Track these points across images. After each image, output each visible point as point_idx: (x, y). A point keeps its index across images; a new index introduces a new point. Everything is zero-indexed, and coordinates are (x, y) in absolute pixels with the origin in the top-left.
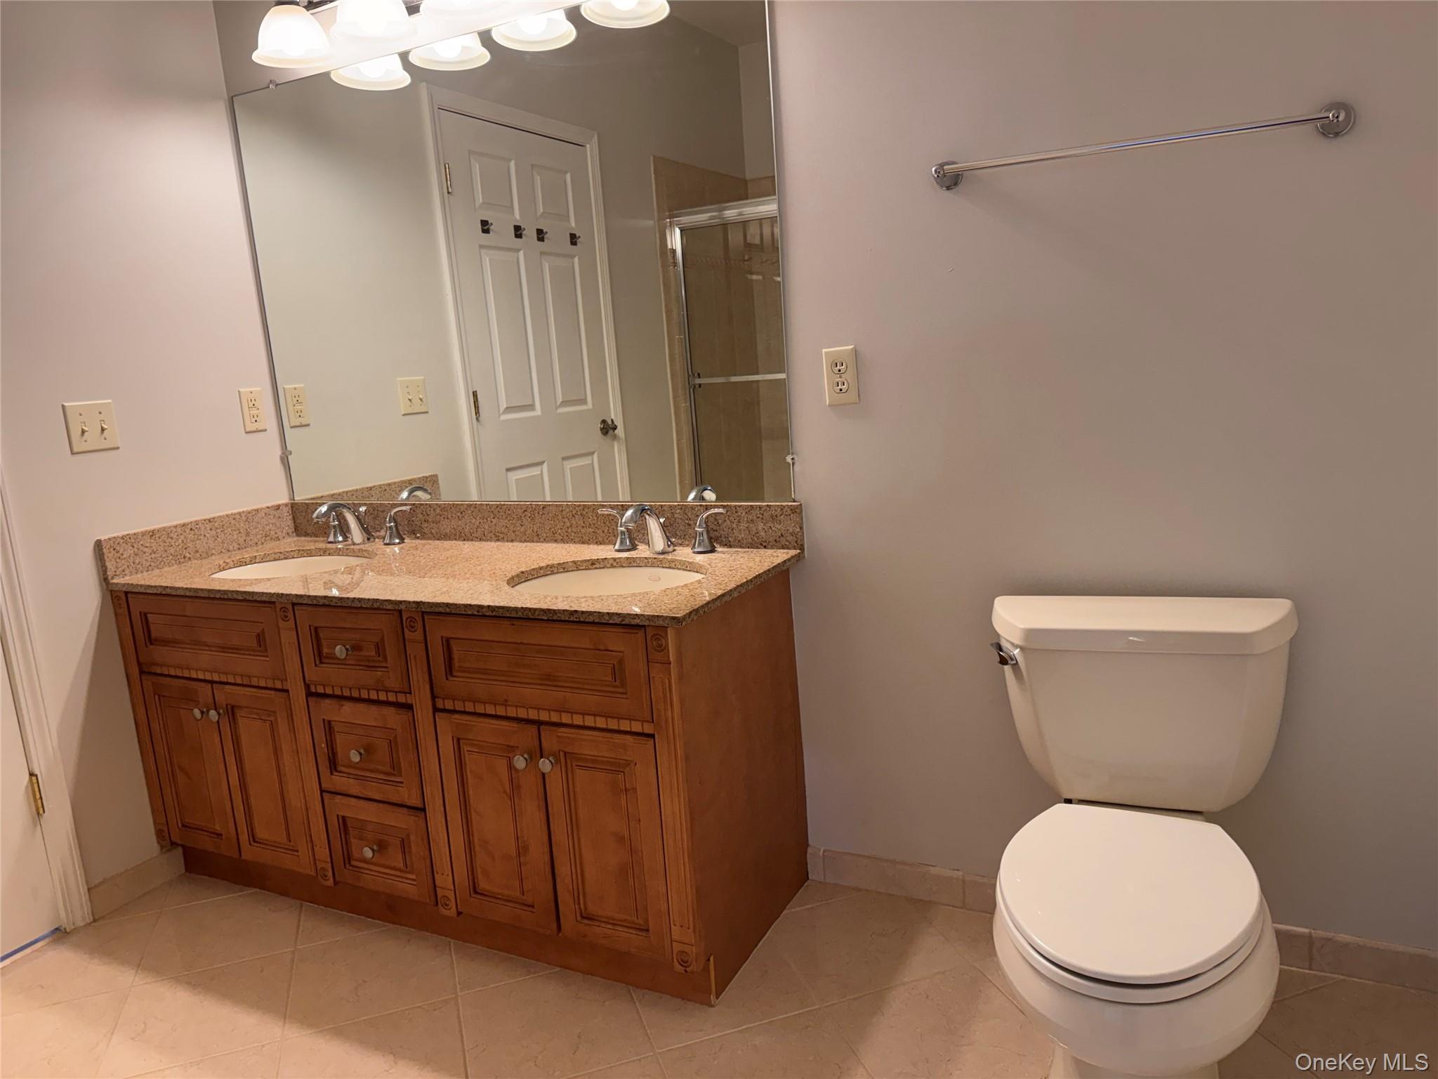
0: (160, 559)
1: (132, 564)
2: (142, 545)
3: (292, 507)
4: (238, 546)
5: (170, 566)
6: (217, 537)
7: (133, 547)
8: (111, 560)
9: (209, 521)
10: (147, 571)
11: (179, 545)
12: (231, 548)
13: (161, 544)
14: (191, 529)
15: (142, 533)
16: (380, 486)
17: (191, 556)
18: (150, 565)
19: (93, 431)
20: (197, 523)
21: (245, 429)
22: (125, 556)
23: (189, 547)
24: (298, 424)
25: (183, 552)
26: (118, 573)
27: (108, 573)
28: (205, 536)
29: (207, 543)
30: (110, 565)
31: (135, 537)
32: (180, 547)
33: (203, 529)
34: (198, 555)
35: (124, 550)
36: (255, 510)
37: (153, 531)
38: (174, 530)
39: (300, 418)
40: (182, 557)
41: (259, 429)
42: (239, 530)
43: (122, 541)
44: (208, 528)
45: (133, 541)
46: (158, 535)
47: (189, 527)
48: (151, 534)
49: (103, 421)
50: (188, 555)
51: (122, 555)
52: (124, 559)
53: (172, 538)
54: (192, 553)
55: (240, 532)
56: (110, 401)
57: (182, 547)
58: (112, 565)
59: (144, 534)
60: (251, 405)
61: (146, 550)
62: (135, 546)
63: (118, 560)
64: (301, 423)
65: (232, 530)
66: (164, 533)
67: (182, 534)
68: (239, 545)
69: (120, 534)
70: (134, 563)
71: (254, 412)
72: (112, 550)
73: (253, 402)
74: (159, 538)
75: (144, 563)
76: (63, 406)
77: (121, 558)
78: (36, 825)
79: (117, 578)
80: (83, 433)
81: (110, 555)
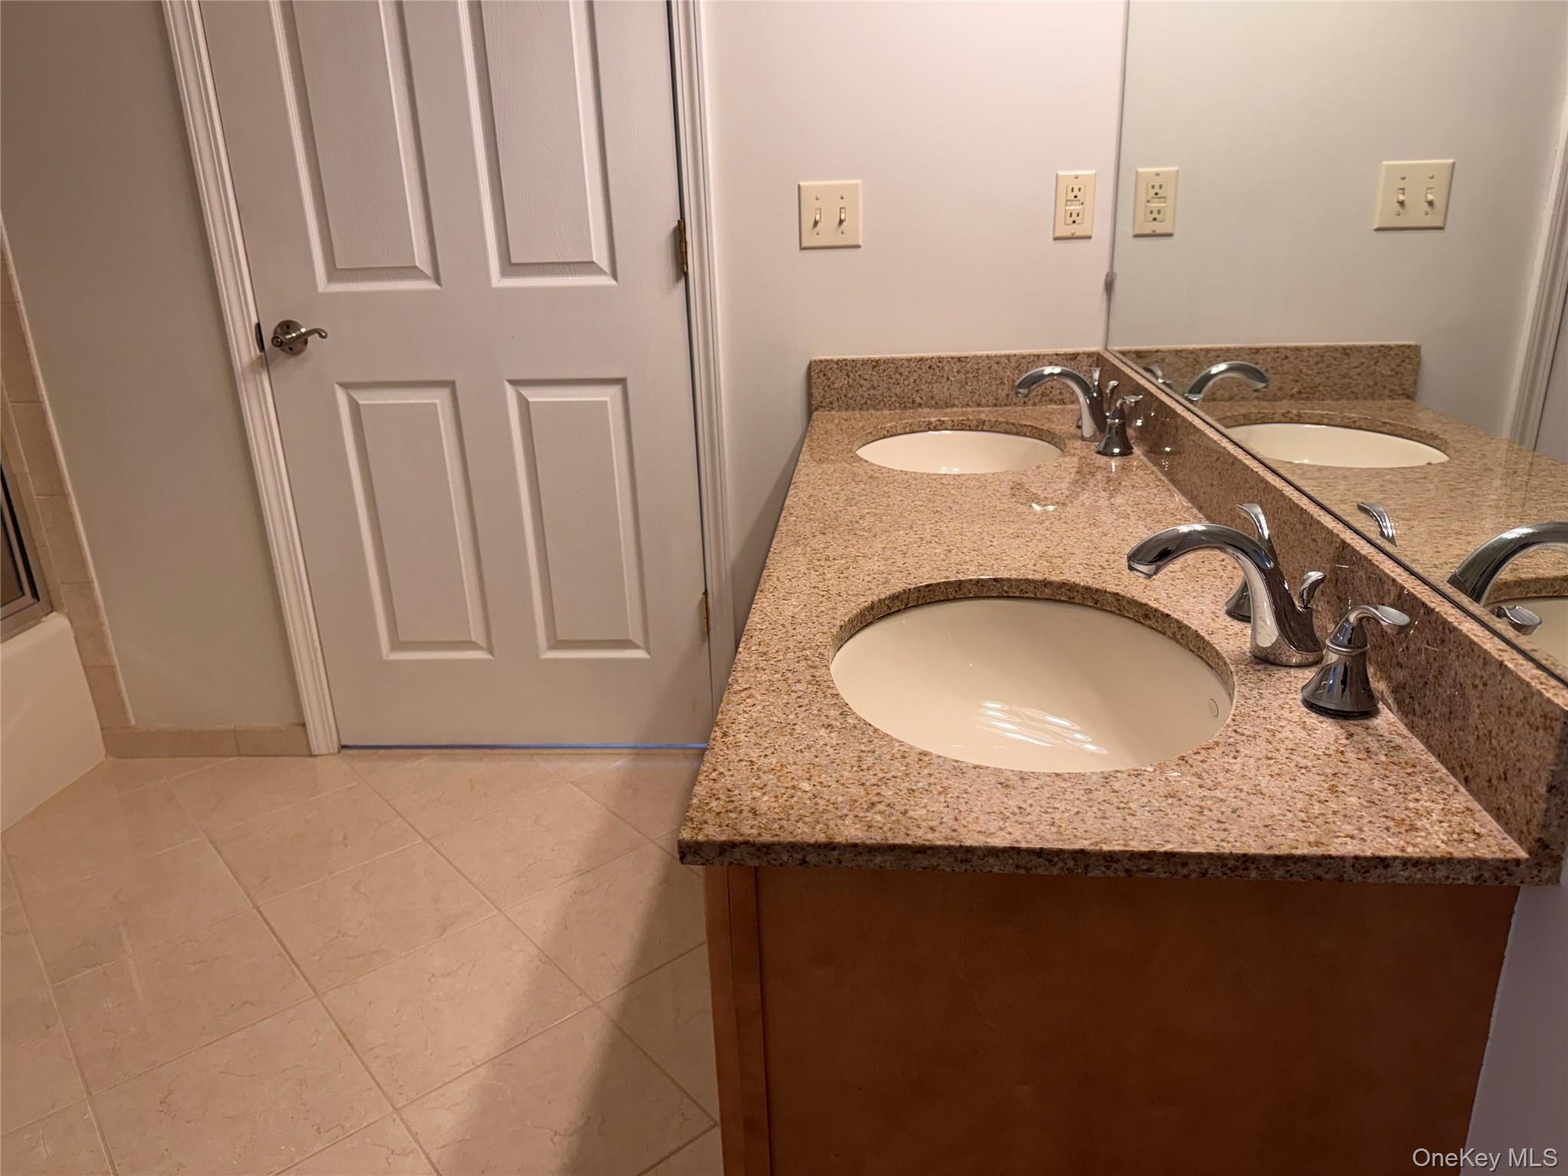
0: (880, 398)
1: (843, 398)
2: (860, 376)
3: (1098, 359)
4: (995, 402)
5: (891, 410)
6: (966, 383)
7: (849, 377)
8: (818, 388)
9: (959, 359)
10: (861, 409)
11: (909, 385)
12: (984, 401)
13: (885, 379)
14: (930, 367)
15: (863, 360)
16: (1277, 350)
17: (922, 402)
18: (866, 403)
19: (828, 224)
20: (940, 360)
21: (1054, 233)
22: (836, 385)
23: (922, 390)
24: (1149, 232)
25: (912, 395)
26: (824, 404)
27: (813, 402)
28: (948, 379)
29: (949, 389)
30: (817, 393)
31: (854, 364)
32: (910, 387)
33: (947, 368)
34: (933, 402)
35: (837, 378)
36: (1034, 355)
37: (877, 361)
38: (906, 364)
39: (1155, 223)
40: (911, 400)
41: (1077, 234)
42: (1001, 379)
43: (835, 366)
44: (955, 370)
45: (850, 369)
46: (882, 367)
47: (929, 363)
48: (874, 363)
49: (844, 208)
50: (918, 400)
51: (833, 383)
52: (834, 389)
53: (901, 374)
54: (925, 398)
55: (1002, 383)
56: (859, 181)
57: (914, 387)
58: (819, 394)
59: (865, 362)
60: (1071, 196)
61: (862, 382)
62: (852, 376)
63: (826, 389)
64: (1154, 231)
65: (990, 378)
66: (892, 365)
67: (915, 371)
68: (997, 399)
69: (836, 358)
70: (845, 396)
71: (1074, 207)
72: (821, 375)
73: (1076, 192)
74: (884, 371)
75: (858, 398)
76: (799, 186)
77: (832, 386)
78: (704, 641)
79: (822, 409)
80: (816, 223)
81: (818, 381)
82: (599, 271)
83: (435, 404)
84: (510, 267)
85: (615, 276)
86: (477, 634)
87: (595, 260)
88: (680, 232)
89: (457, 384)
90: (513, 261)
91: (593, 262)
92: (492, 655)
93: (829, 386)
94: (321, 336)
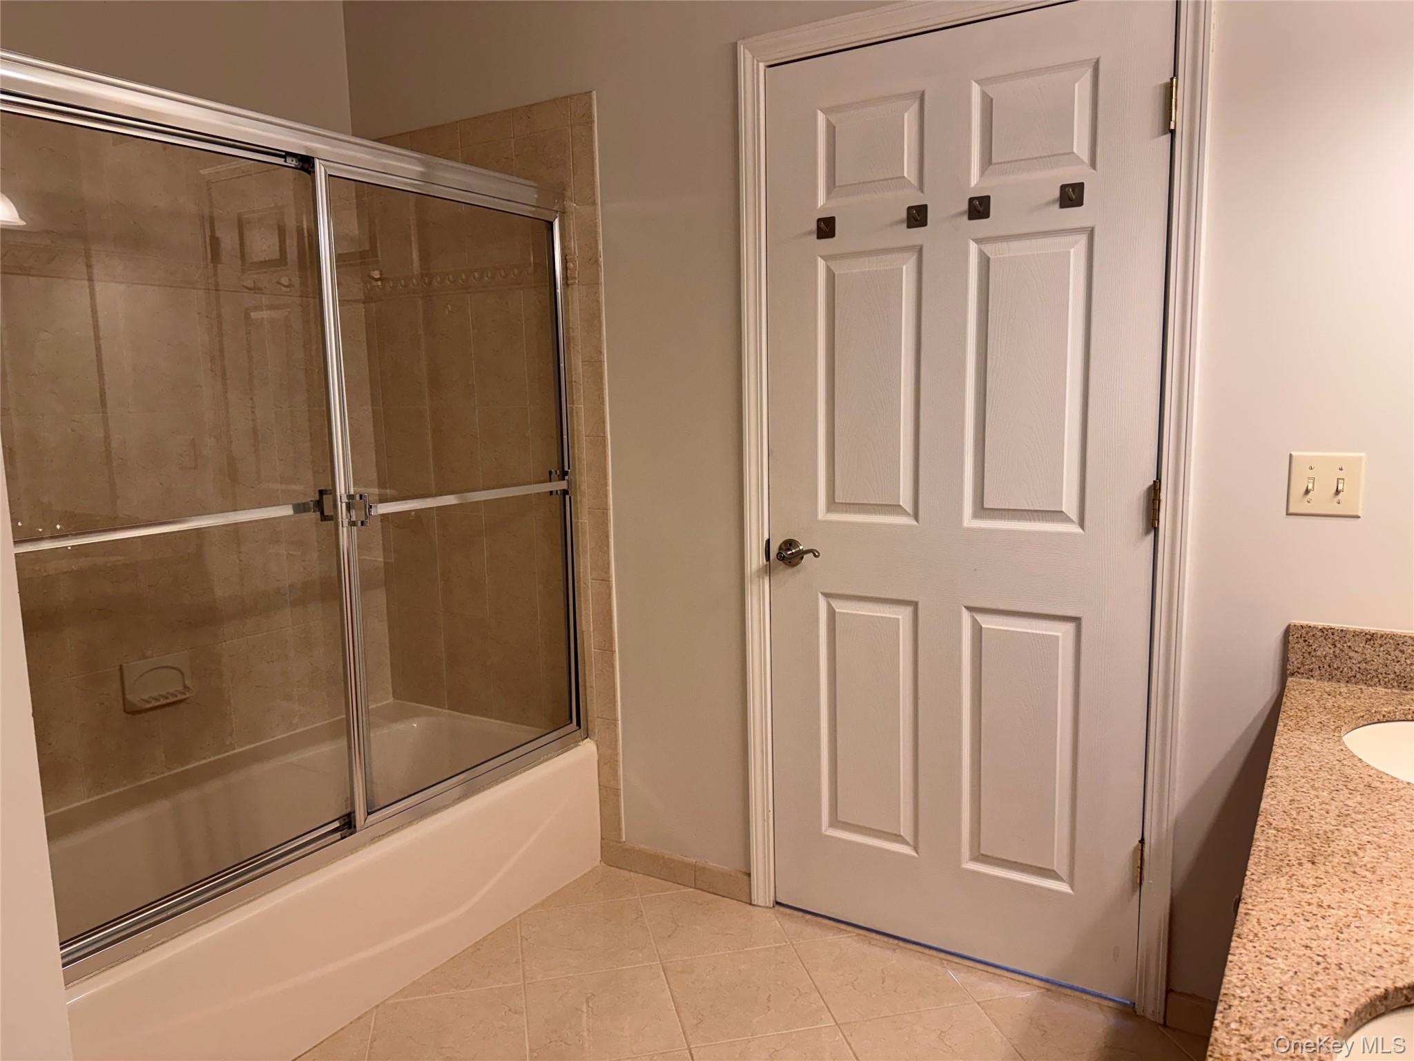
0: (1374, 673)
1: (1327, 667)
2: (1349, 647)
5: (1388, 689)
7: (1335, 645)
8: (1295, 654)
10: (1348, 683)
11: (1410, 664)
13: (1381, 654)
15: (1355, 631)
18: (1355, 677)
19: (1322, 493)
22: (1318, 653)
26: (1302, 671)
27: (1288, 667)
30: (1294, 658)
31: (1342, 634)
35: (1320, 646)
37: (1373, 634)
38: (1410, 641)
43: (1320, 634)
45: (1337, 638)
46: (1380, 642)
48: (1369, 637)
49: (1343, 479)
51: (1315, 650)
52: (1316, 656)
53: (1402, 651)
56: (1360, 454)
58: (1297, 659)
59: (1357, 634)
61: (1353, 654)
62: (1338, 645)
63: (1306, 655)
66: (1392, 641)
69: (1320, 624)
70: (1329, 666)
72: (1301, 641)
74: (1381, 645)
75: (1345, 670)
76: (1291, 455)
77: (1312, 654)
78: (1134, 891)
79: (1299, 676)
80: (1307, 492)
81: (1297, 646)
82: (1067, 519)
83: (898, 619)
84: (981, 510)
85: (1082, 524)
86: (906, 830)
87: (1064, 510)
88: (1154, 493)
89: (920, 606)
90: (986, 506)
91: (1062, 512)
92: (917, 853)
93: (1310, 653)
94: (815, 556)
